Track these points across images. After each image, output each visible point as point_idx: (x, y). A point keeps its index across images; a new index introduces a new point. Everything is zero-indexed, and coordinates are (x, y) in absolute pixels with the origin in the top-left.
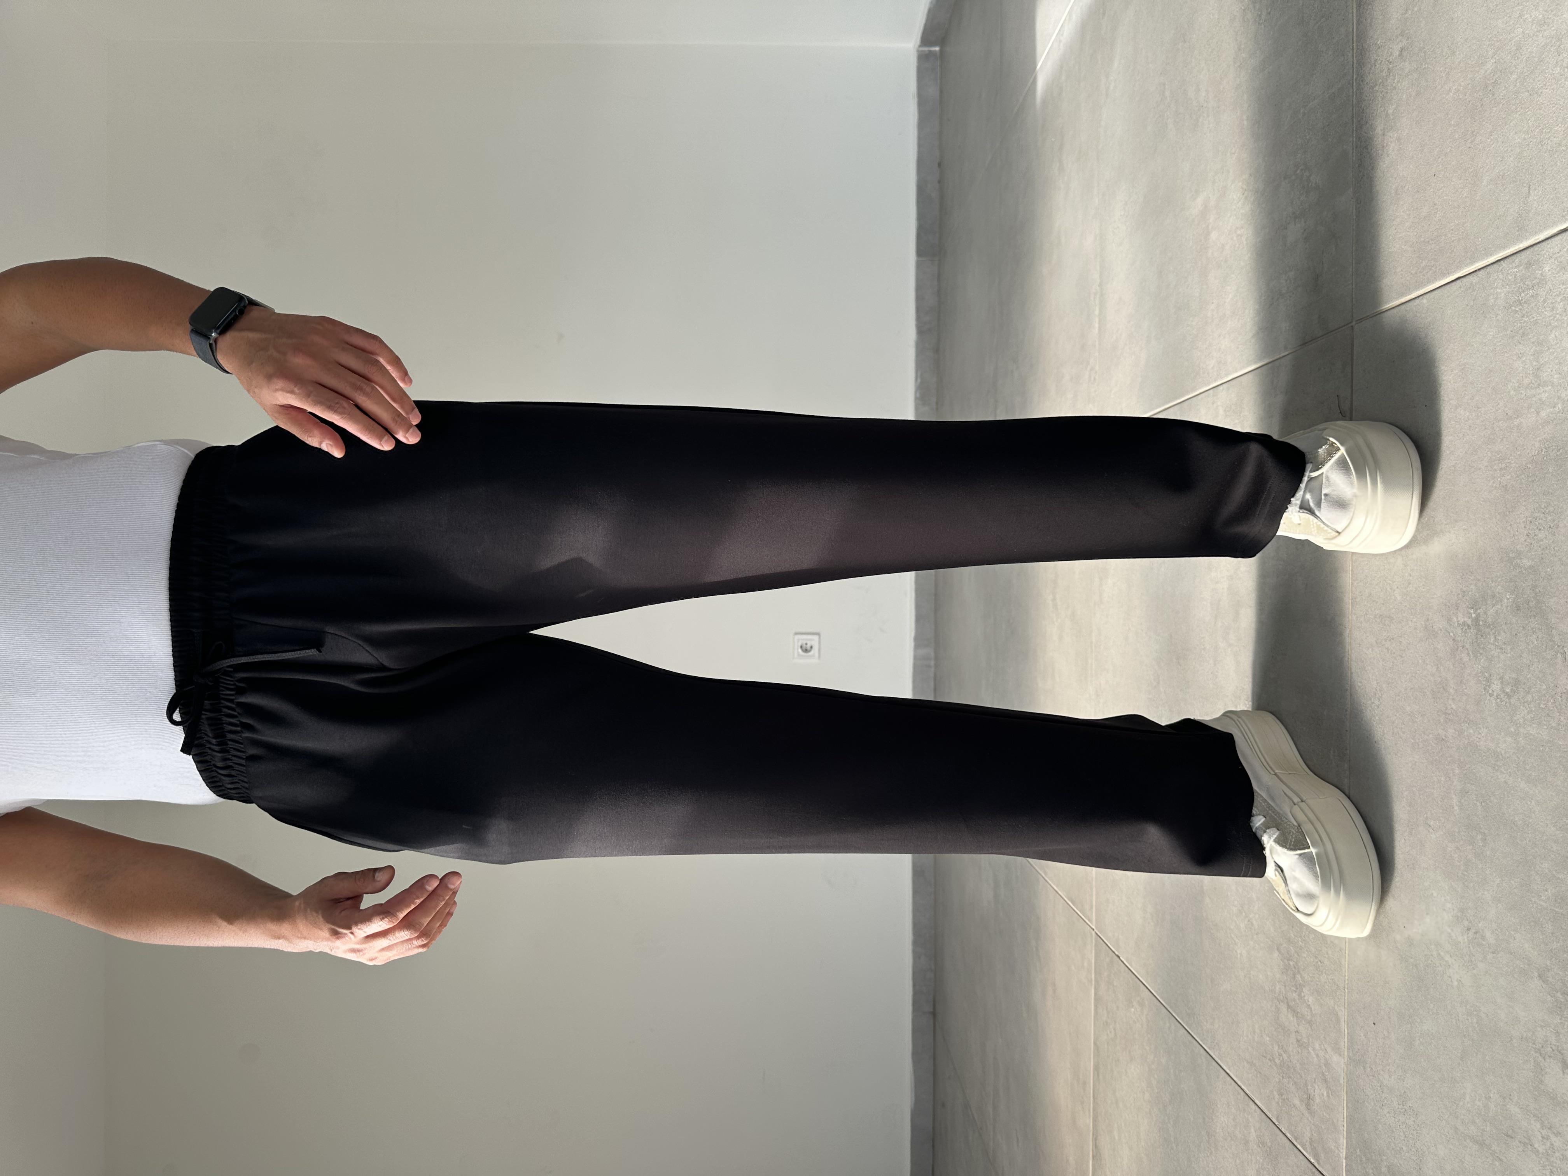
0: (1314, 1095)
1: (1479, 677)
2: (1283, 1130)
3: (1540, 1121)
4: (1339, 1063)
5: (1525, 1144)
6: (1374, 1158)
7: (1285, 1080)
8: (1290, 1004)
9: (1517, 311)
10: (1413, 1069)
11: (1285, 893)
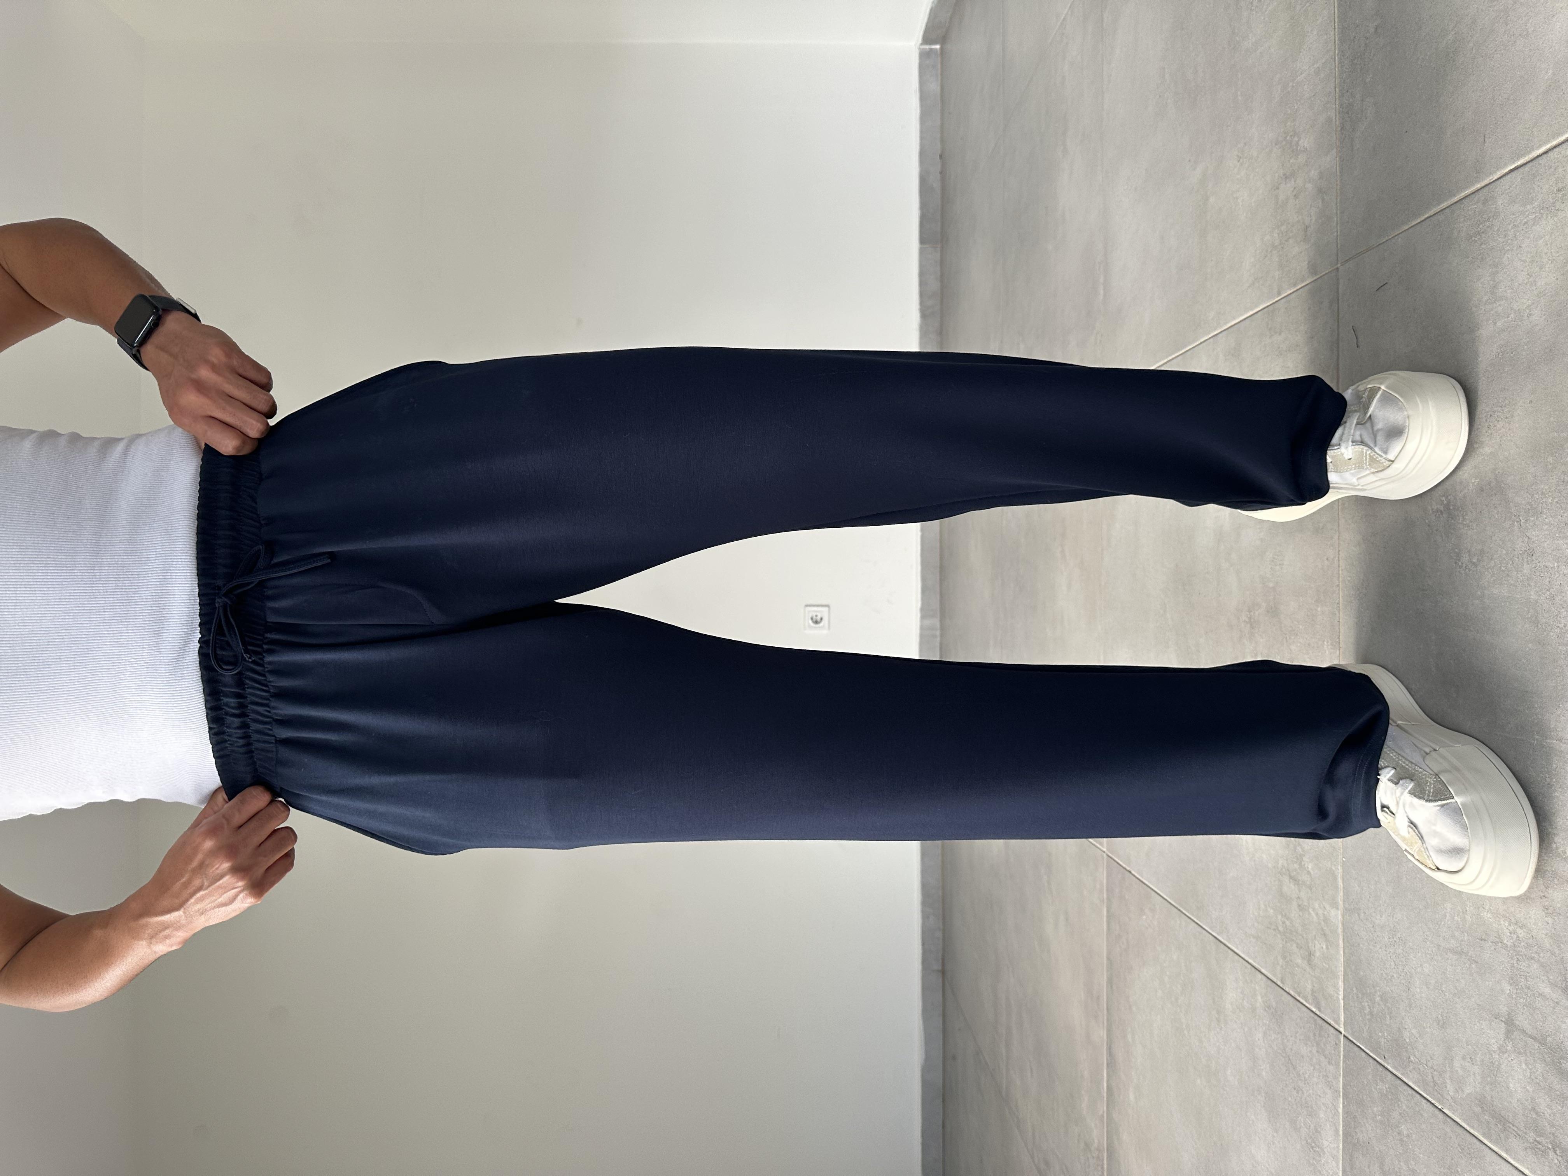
1: (1451, 553)
3: (1508, 920)
4: (1336, 916)
5: (1496, 943)
6: (1368, 991)
7: (1289, 944)
8: (1292, 875)
9: (1476, 240)
10: (1401, 904)
11: (1422, 852)
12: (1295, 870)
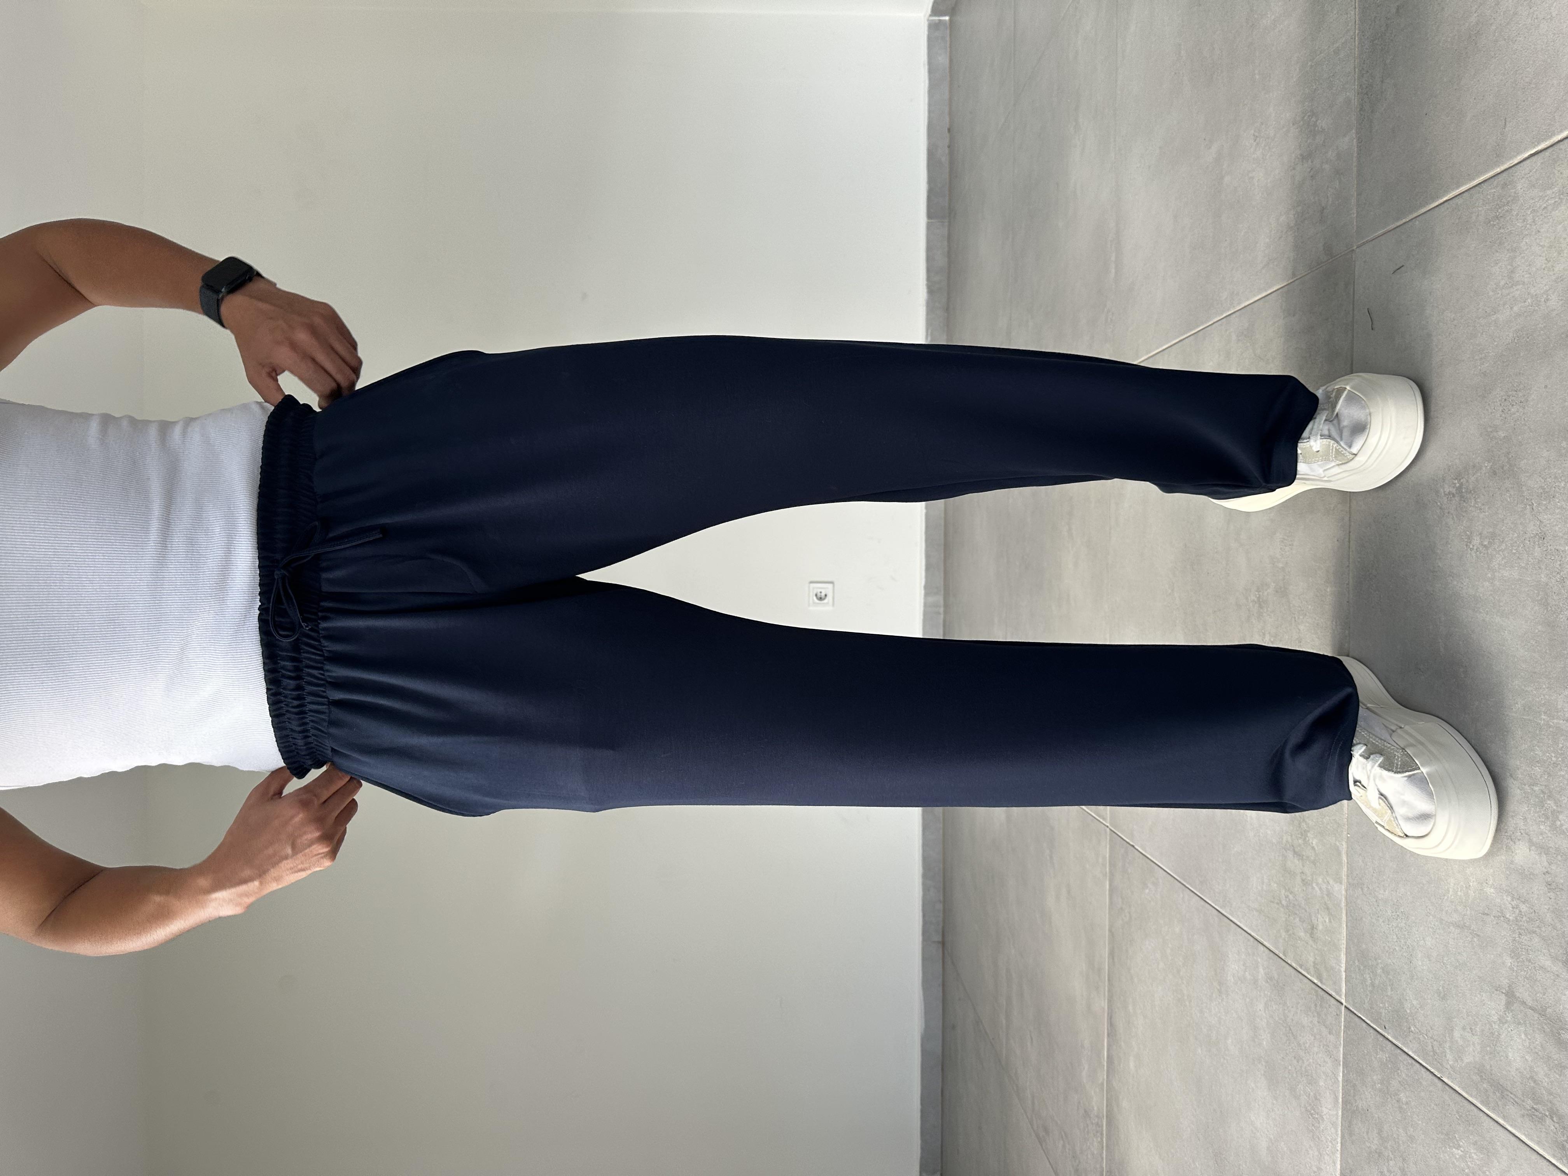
0: (1317, 924)
1: (1462, 536)
2: (1289, 962)
4: (1340, 890)
5: (1498, 917)
6: (1370, 964)
7: (1292, 918)
8: (1296, 850)
9: (1495, 225)
10: (1404, 879)
11: (1391, 821)
12: (1300, 845)
